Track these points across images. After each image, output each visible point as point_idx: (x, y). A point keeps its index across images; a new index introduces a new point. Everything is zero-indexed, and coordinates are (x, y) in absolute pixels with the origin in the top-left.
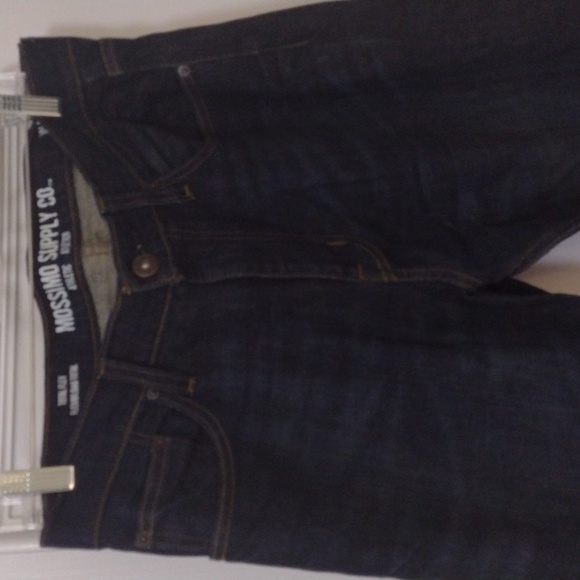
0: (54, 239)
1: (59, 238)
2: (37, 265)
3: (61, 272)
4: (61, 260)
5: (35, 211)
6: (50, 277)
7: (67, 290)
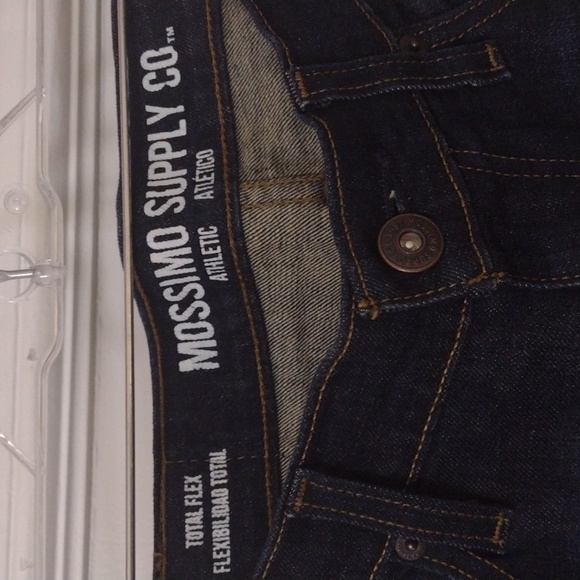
0: (176, 164)
1: (187, 163)
2: (141, 225)
3: (194, 242)
4: (194, 216)
5: (137, 100)
6: (170, 255)
7: (205, 281)
